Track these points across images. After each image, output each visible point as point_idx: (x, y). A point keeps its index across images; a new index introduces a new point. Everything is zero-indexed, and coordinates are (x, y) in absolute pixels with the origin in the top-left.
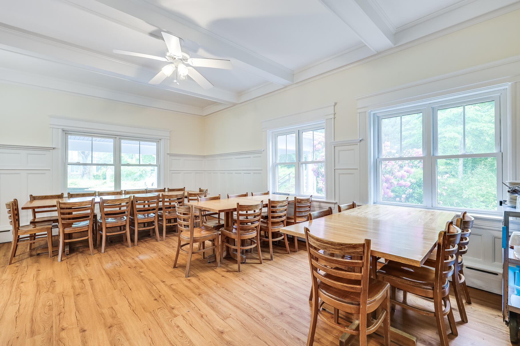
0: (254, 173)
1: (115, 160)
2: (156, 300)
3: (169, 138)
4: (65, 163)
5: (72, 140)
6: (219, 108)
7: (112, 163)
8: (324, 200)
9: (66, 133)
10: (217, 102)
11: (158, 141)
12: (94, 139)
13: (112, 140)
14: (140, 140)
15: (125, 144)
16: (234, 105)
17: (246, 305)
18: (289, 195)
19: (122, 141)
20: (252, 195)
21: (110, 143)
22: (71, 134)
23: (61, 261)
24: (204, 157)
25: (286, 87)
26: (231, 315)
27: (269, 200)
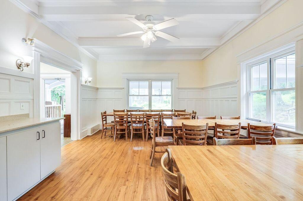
0: (233, 101)
1: (149, 93)
2: (126, 172)
3: (177, 78)
4: (128, 95)
5: (131, 83)
6: (208, 53)
7: (148, 94)
8: (294, 130)
9: (129, 80)
10: (207, 48)
11: (171, 80)
12: (140, 82)
13: (148, 82)
14: (162, 81)
15: (154, 83)
16: (218, 48)
17: (164, 198)
18: (260, 121)
19: (153, 82)
20: (221, 119)
21: (146, 83)
22: (130, 81)
23: (115, 141)
24: (202, 89)
25: (255, 20)
26: (149, 199)
27: (216, 123)
